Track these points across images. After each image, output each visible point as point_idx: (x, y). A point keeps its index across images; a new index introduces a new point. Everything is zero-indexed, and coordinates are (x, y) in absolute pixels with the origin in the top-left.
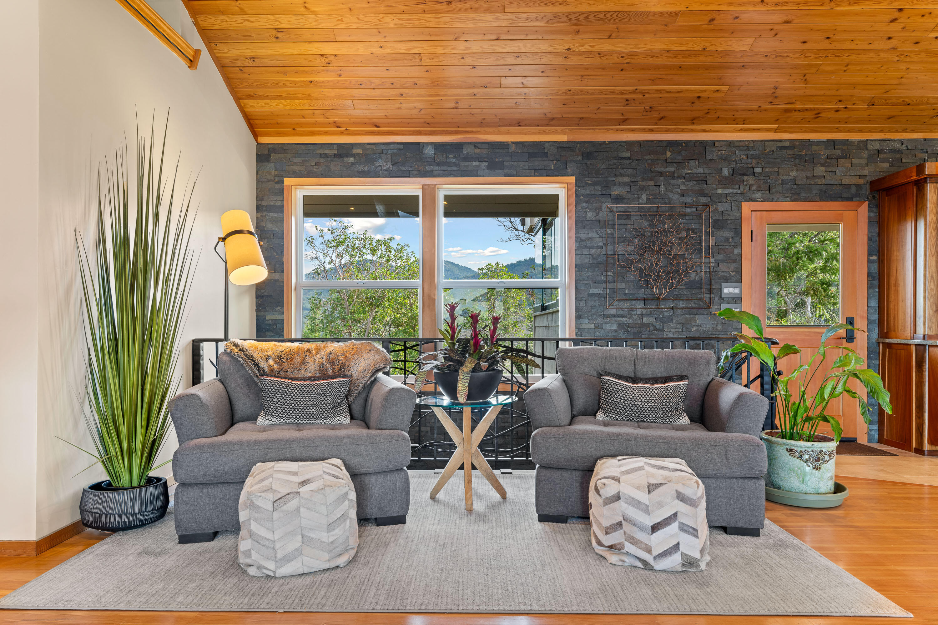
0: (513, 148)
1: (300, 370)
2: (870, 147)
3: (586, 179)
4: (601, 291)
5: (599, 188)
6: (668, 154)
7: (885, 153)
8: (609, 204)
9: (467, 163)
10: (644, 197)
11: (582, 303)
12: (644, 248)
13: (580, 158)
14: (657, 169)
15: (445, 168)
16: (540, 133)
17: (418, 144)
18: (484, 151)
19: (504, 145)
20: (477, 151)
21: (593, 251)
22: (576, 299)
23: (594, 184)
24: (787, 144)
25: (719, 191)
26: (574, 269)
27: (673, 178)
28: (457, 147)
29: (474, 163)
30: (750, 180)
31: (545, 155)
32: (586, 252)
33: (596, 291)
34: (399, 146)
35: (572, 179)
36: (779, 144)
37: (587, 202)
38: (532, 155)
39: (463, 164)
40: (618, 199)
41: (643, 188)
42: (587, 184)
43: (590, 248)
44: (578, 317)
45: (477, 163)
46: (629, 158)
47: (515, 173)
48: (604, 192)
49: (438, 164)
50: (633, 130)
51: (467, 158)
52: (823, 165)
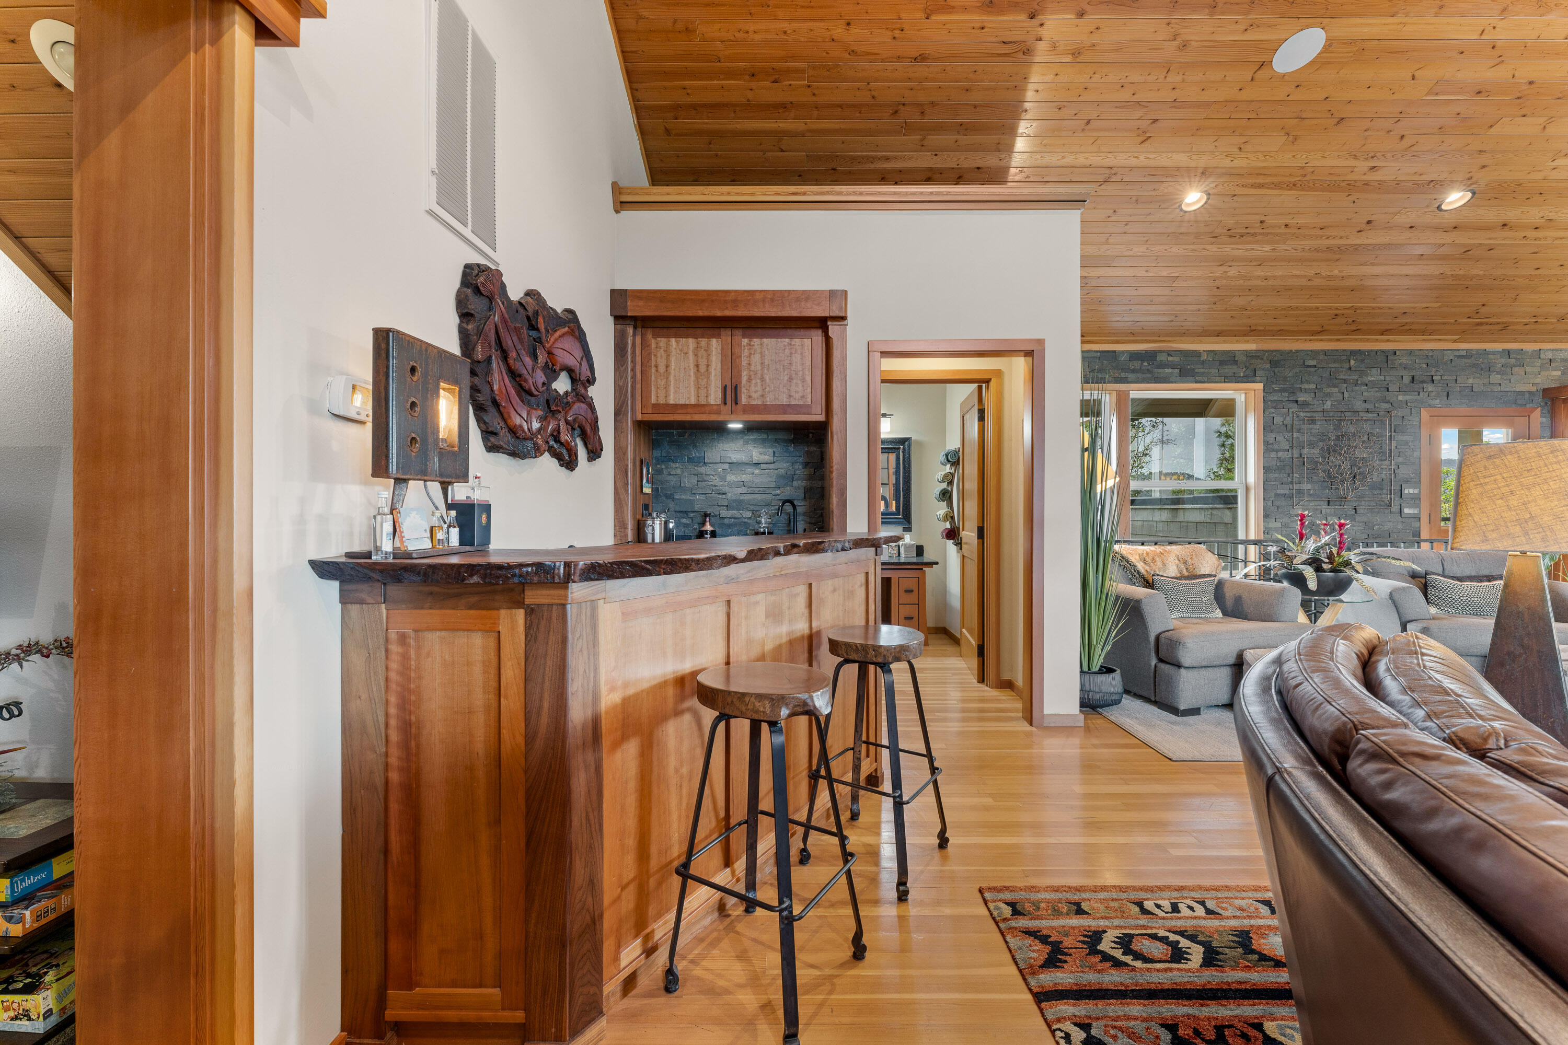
0: (1204, 357)
1: (1164, 571)
2: (1542, 356)
3: (1273, 386)
4: (1287, 492)
5: (1286, 394)
6: (1352, 362)
7: (1557, 362)
8: (1295, 410)
9: (1161, 370)
10: (1329, 403)
11: (1270, 503)
12: (1329, 451)
13: (1268, 366)
14: (1341, 377)
15: (1138, 375)
16: (1232, 342)
17: (1115, 351)
18: (1177, 359)
19: (1197, 354)
20: (1170, 359)
21: (1280, 454)
22: (1264, 499)
23: (1282, 391)
24: (1464, 353)
25: (1400, 398)
26: (1262, 471)
27: (1356, 385)
28: (1150, 356)
29: (1167, 370)
30: (1430, 387)
31: (1235, 362)
32: (1273, 455)
33: (1282, 492)
34: (1095, 354)
35: (1260, 386)
36: (1457, 353)
37: (1275, 408)
38: (1222, 363)
39: (1156, 370)
40: (1304, 405)
41: (1328, 395)
42: (1274, 391)
43: (1277, 451)
44: (1266, 516)
45: (1170, 370)
46: (1315, 366)
47: (1206, 380)
48: (1291, 398)
49: (1133, 371)
50: (1321, 340)
51: (1162, 365)
52: (1498, 373)
